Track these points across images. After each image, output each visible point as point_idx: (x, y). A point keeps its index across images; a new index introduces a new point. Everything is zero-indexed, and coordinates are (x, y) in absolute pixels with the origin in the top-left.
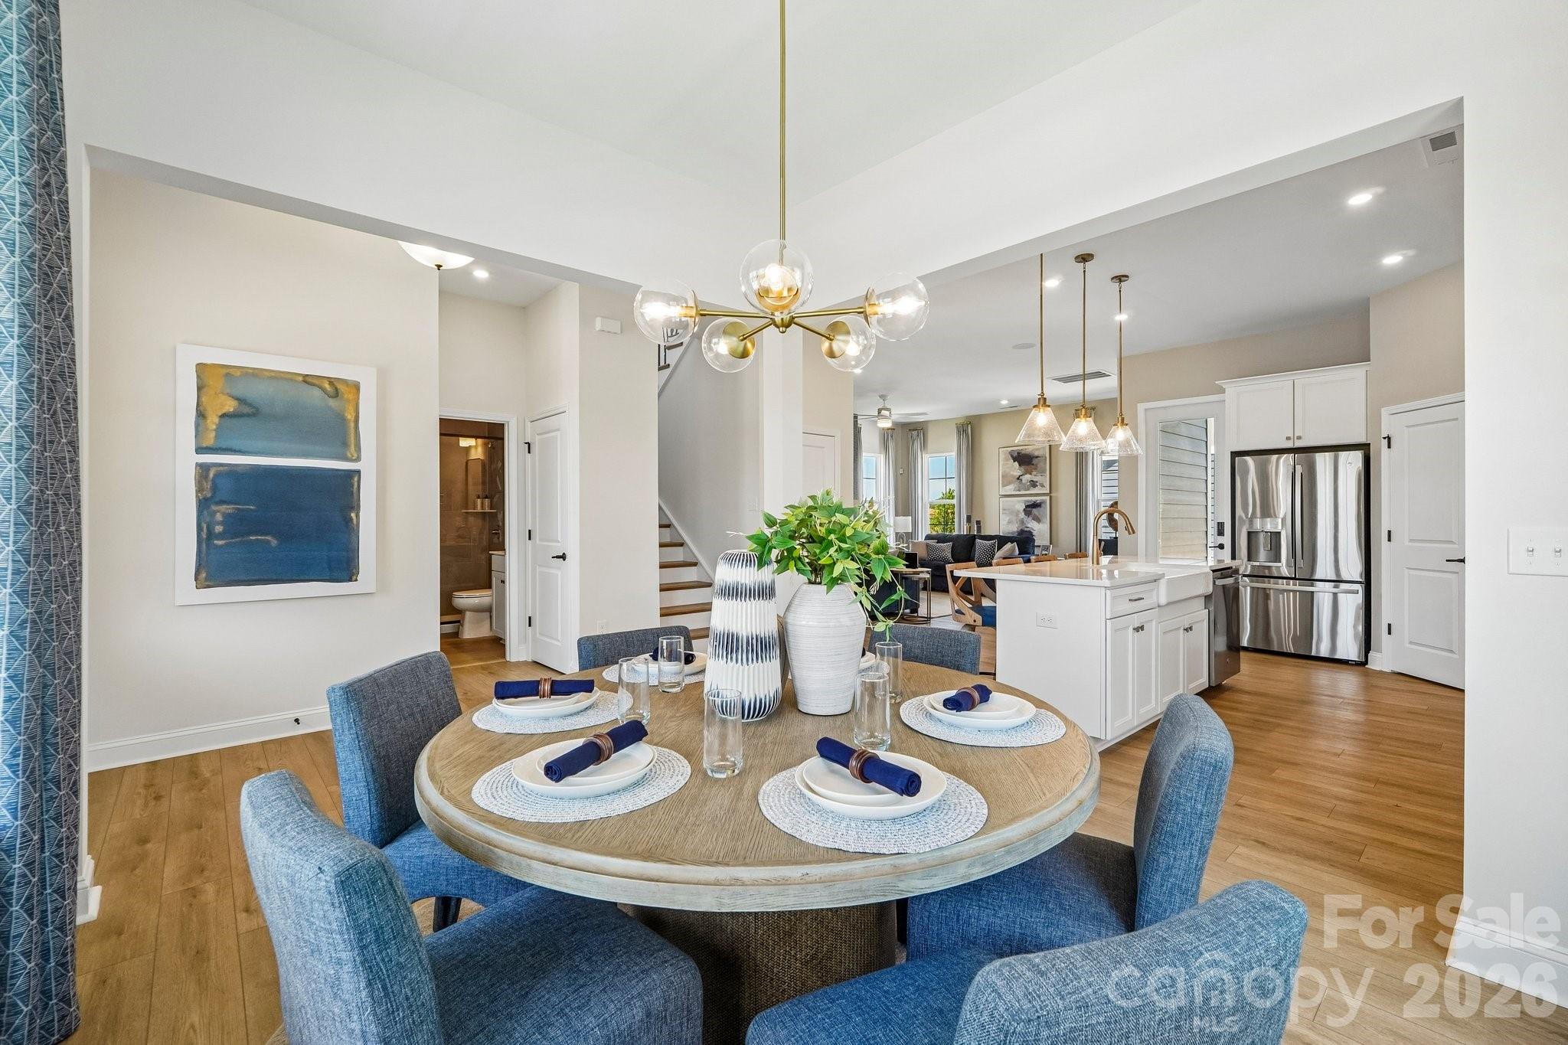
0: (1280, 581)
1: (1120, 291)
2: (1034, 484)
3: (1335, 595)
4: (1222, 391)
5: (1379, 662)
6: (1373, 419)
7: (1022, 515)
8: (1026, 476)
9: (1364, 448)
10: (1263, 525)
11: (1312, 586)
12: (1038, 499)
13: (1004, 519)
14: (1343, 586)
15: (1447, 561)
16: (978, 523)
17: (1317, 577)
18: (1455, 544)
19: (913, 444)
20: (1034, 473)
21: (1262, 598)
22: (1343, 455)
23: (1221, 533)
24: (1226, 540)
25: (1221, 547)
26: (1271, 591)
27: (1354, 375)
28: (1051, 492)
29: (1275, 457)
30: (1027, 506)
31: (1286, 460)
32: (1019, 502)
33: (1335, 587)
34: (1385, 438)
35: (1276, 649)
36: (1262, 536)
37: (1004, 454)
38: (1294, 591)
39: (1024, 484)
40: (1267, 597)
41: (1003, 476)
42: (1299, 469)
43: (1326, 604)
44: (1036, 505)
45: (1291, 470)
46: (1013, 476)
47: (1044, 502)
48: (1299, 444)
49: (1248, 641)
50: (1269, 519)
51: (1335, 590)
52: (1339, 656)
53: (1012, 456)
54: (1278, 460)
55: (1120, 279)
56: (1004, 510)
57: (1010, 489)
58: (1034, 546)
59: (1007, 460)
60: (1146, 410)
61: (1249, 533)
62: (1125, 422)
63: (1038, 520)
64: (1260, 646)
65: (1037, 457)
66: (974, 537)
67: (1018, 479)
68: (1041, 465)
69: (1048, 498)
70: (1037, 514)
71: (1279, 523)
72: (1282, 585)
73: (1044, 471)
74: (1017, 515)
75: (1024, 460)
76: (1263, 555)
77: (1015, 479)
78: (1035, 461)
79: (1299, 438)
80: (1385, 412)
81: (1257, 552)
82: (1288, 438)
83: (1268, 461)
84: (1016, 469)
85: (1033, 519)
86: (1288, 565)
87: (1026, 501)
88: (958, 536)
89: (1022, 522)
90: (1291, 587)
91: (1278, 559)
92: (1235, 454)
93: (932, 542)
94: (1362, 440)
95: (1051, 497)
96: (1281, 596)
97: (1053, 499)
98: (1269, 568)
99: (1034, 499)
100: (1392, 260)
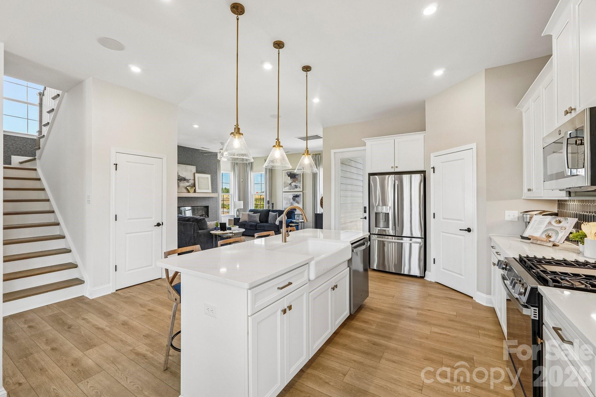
0: (389, 237)
1: (307, 76)
2: (296, 187)
3: (411, 244)
4: (364, 145)
5: (430, 277)
6: (427, 159)
7: (292, 200)
8: (293, 183)
9: (423, 172)
10: (383, 209)
11: (402, 240)
12: (298, 193)
13: (285, 202)
14: (414, 240)
15: (460, 230)
16: (273, 204)
17: (403, 236)
18: (463, 221)
19: (247, 168)
20: (296, 182)
21: (382, 245)
22: (413, 176)
23: (365, 212)
24: (367, 215)
25: (365, 218)
26: (386, 242)
27: (419, 137)
28: (303, 191)
29: (387, 176)
30: (294, 197)
31: (392, 177)
32: (290, 195)
33: (411, 240)
34: (432, 168)
35: (387, 271)
36: (381, 214)
37: (284, 173)
38: (395, 242)
39: (292, 187)
40: (384, 245)
41: (284, 183)
42: (397, 182)
43: (407, 248)
44: (297, 196)
45: (393, 183)
46: (288, 183)
47: (300, 195)
48: (397, 170)
49: (376, 267)
50: (384, 207)
51: (411, 242)
52: (412, 273)
53: (287, 174)
54: (388, 177)
55: (307, 69)
56: (284, 198)
57: (287, 189)
58: (295, 215)
59: (286, 176)
60: (335, 153)
61: (376, 213)
62: (309, 153)
63: (298, 203)
64: (381, 269)
65: (298, 175)
66: (269, 211)
67: (290, 184)
68: (299, 178)
69: (302, 193)
70: (297, 200)
71: (388, 209)
72: (390, 239)
73: (300, 181)
74: (290, 201)
75: (293, 176)
76: (382, 224)
77: (289, 185)
78: (297, 177)
79: (397, 167)
80: (432, 155)
81: (379, 222)
82: (392, 167)
83: (384, 179)
84: (289, 180)
85: (296, 202)
86: (392, 229)
87: (293, 194)
88: (263, 211)
89: (292, 204)
90: (394, 240)
91: (388, 226)
92: (370, 174)
93: (251, 213)
94: (422, 169)
95: (303, 192)
96: (390, 244)
97: (304, 193)
98: (385, 230)
99: (296, 193)
100: (439, 73)
